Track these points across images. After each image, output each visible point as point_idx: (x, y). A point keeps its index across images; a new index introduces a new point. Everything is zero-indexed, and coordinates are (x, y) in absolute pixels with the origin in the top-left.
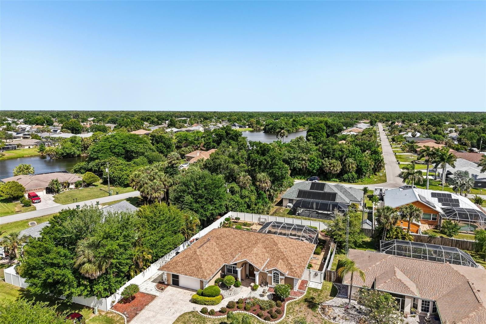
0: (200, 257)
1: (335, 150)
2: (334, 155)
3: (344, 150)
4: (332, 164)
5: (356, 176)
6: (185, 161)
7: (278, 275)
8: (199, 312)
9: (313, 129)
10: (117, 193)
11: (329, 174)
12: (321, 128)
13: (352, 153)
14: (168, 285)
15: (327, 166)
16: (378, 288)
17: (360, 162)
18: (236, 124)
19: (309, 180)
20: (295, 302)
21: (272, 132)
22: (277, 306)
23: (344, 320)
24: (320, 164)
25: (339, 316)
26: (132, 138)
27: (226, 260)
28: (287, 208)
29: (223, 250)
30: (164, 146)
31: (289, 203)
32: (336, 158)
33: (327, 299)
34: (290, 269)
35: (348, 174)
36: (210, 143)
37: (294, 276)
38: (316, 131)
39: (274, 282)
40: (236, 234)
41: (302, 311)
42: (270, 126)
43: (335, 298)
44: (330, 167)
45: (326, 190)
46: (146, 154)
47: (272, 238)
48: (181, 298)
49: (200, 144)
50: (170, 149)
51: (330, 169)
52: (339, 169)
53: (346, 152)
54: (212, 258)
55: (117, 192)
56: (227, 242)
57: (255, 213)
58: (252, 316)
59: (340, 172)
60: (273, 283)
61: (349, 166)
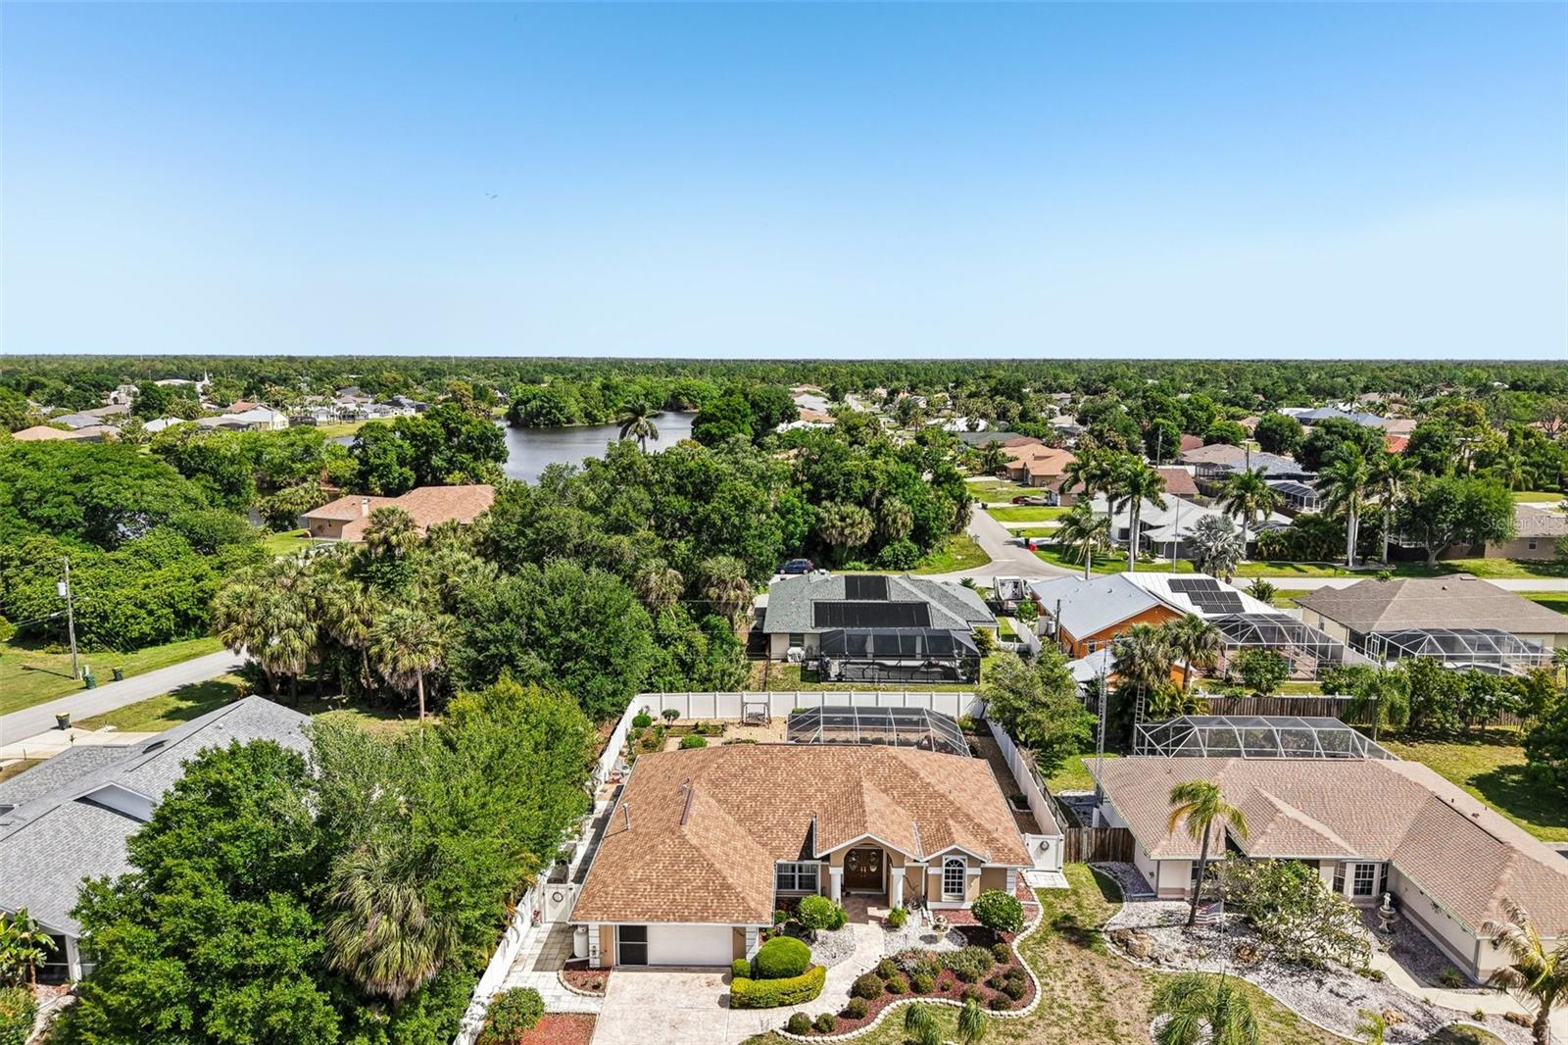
0: (703, 850)
1: (850, 474)
2: (848, 491)
3: (875, 473)
4: (848, 516)
5: (914, 547)
6: (305, 536)
7: (961, 865)
8: (781, 1032)
9: (713, 415)
10: (117, 676)
11: (838, 550)
12: (739, 411)
13: (897, 483)
14: (605, 969)
15: (833, 526)
16: (1257, 852)
17: (923, 506)
18: (403, 399)
19: (782, 571)
20: (1031, 937)
21: (538, 425)
22: (999, 961)
23: (1197, 961)
24: (813, 519)
25: (1177, 951)
26: (108, 460)
27: (777, 848)
28: (787, 665)
29: (748, 818)
30: (217, 486)
31: (791, 645)
32: (856, 498)
33: (1109, 913)
34: (987, 842)
35: (892, 545)
36: (388, 466)
37: (1009, 862)
38: (725, 418)
39: (947, 891)
40: (772, 758)
41: (1070, 961)
42: (535, 404)
43: (1125, 903)
44: (843, 529)
45: (895, 596)
46: (174, 517)
47: (894, 758)
48: (685, 1002)
49: (318, 473)
50: (239, 494)
51: (841, 533)
52: (868, 532)
53: (882, 479)
54: (735, 849)
55: (115, 672)
56: (750, 790)
57: (715, 689)
58: (947, 1006)
59: (871, 539)
60: (944, 896)
61: (894, 521)
